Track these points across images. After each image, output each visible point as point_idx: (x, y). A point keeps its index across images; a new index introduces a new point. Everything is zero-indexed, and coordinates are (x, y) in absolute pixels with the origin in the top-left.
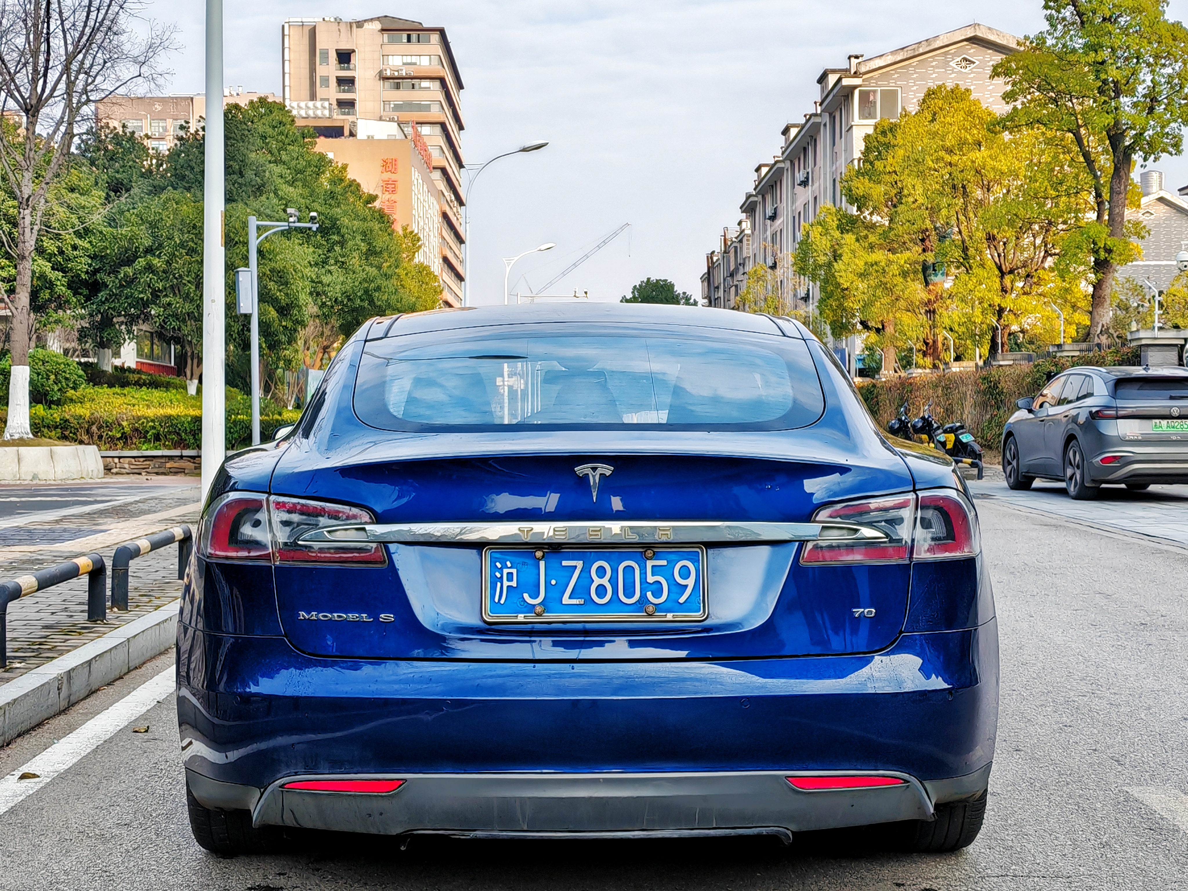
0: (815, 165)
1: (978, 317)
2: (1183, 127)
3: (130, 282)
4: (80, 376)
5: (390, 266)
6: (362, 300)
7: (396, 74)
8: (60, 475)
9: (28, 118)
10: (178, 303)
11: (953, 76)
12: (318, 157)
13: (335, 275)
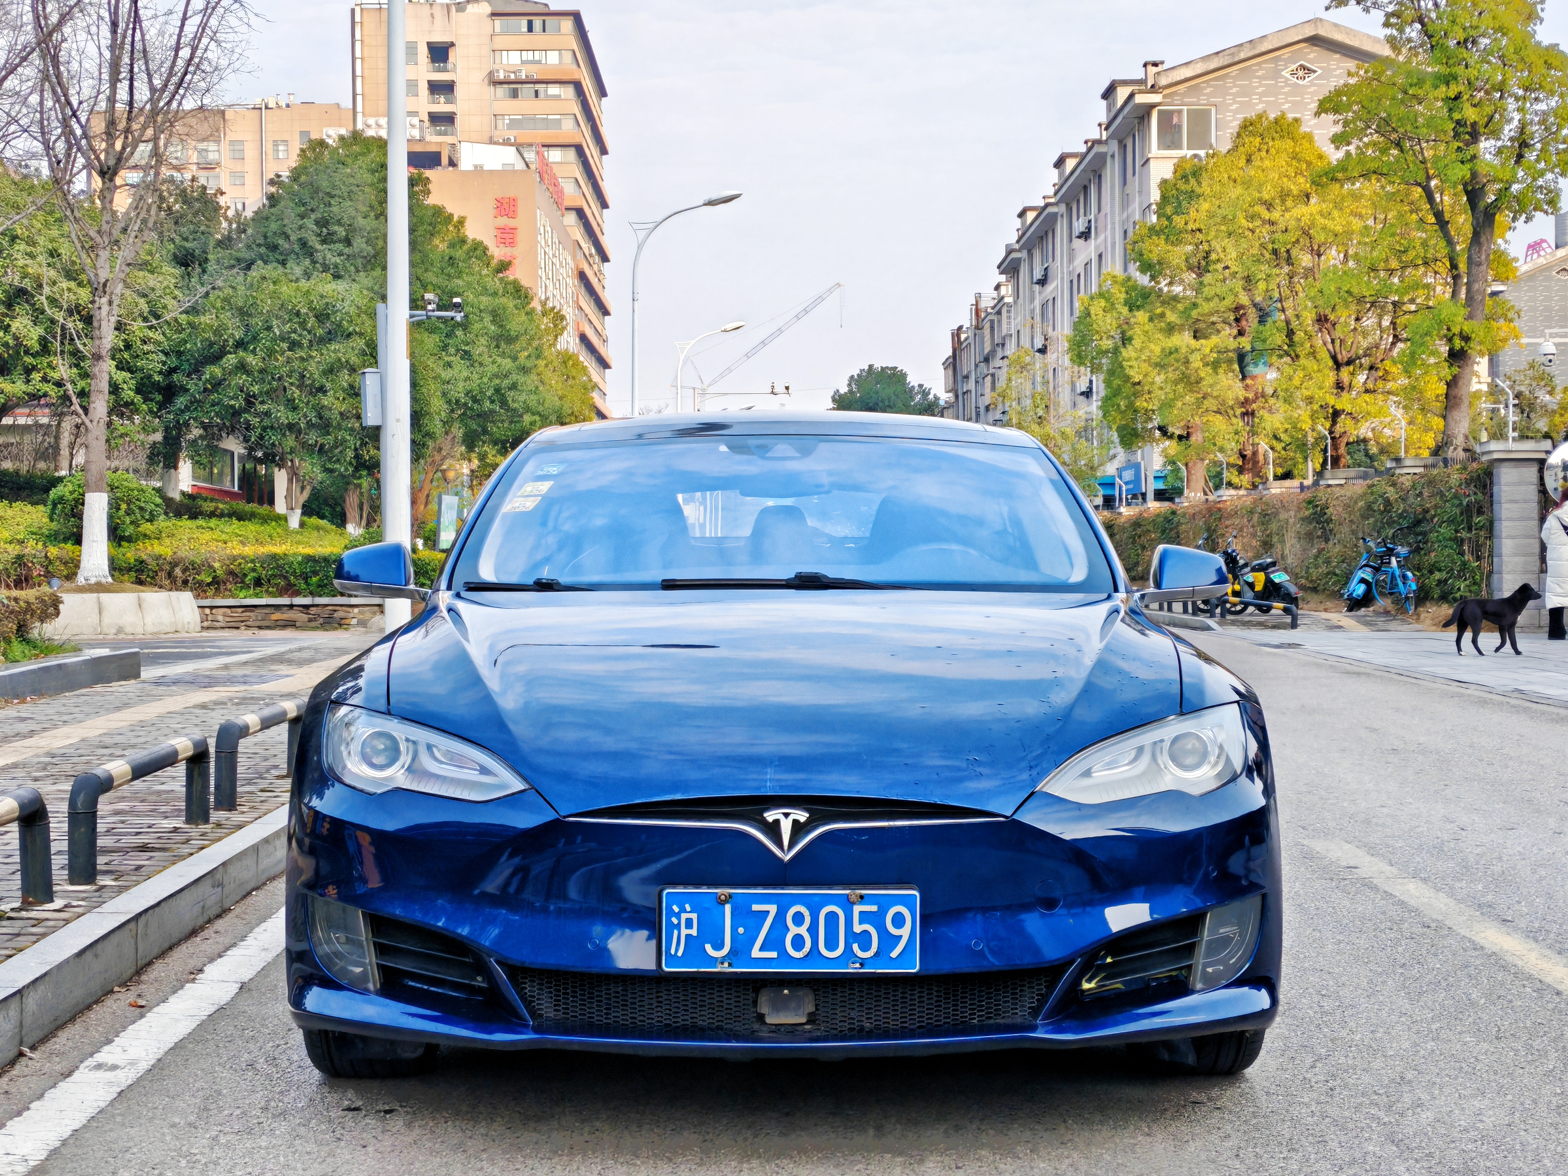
0: (1099, 210)
1: (1305, 422)
2: (1560, 179)
3: (217, 385)
4: (157, 505)
5: (529, 356)
6: (492, 402)
7: (513, 76)
8: (150, 628)
9: (104, 183)
10: (279, 411)
11: (1286, 89)
12: (432, 211)
13: (457, 368)
